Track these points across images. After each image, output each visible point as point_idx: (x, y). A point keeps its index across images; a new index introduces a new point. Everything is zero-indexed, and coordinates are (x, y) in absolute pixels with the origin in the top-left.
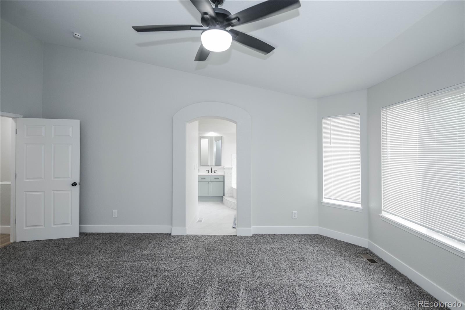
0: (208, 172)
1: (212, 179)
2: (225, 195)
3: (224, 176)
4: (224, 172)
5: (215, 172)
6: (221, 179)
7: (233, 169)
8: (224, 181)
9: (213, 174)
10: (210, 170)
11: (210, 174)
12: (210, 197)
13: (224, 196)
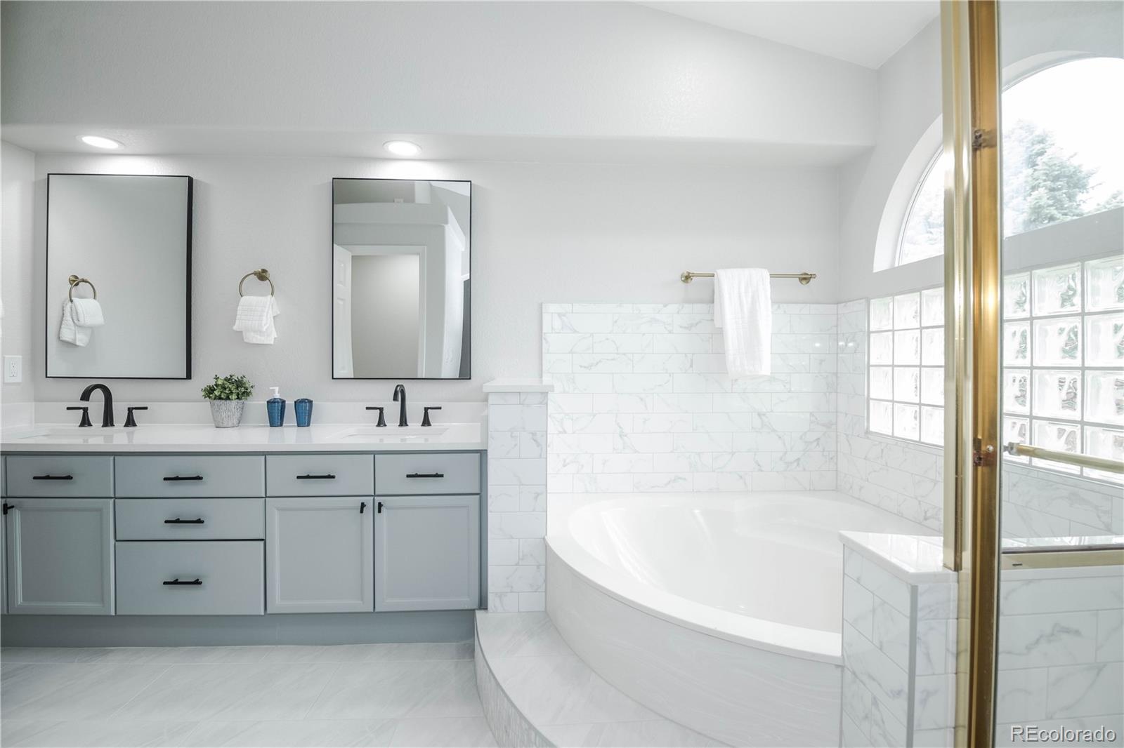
0: (381, 423)
1: (392, 478)
2: (492, 601)
3: (482, 454)
4: (485, 422)
5: (426, 422)
6: (459, 477)
7: (550, 396)
8: (481, 495)
9: (414, 437)
10: (392, 410)
11: (393, 436)
12: (374, 615)
13: (483, 604)
